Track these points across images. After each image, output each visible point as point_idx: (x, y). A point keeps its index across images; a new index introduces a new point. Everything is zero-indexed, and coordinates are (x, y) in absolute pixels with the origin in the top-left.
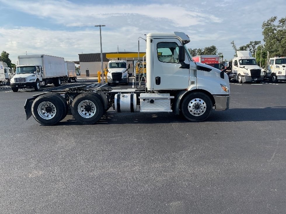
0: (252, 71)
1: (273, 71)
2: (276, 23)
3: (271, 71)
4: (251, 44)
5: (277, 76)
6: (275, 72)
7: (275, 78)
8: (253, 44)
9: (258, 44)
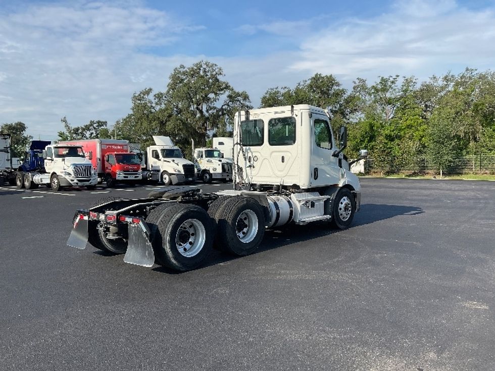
0: (185, 167)
1: (202, 167)
2: (151, 97)
3: (199, 166)
4: (91, 125)
5: (212, 174)
6: (208, 169)
7: (208, 177)
8: (95, 125)
9: (102, 125)
